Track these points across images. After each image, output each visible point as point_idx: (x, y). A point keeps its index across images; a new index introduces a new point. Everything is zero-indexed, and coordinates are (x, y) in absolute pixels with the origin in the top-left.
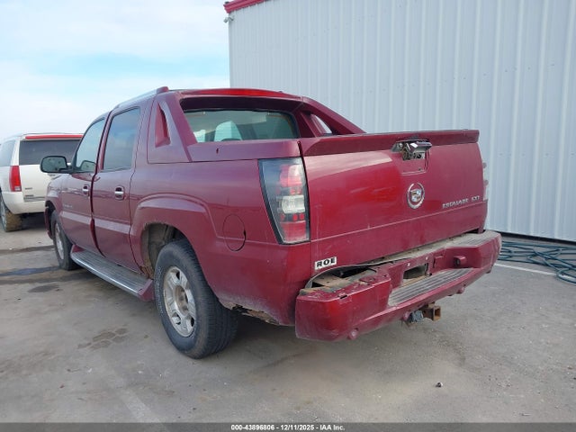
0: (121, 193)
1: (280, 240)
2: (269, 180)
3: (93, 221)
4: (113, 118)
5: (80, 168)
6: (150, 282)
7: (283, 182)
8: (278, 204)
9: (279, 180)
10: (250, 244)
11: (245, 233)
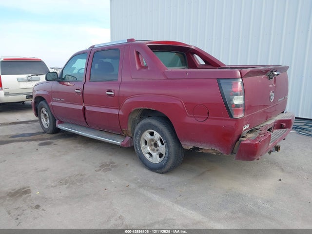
0: (113, 93)
1: (231, 116)
2: (226, 89)
3: (84, 108)
4: (95, 53)
5: (64, 79)
6: (128, 138)
7: (234, 89)
8: (231, 100)
9: (232, 89)
10: (211, 119)
11: (208, 113)
